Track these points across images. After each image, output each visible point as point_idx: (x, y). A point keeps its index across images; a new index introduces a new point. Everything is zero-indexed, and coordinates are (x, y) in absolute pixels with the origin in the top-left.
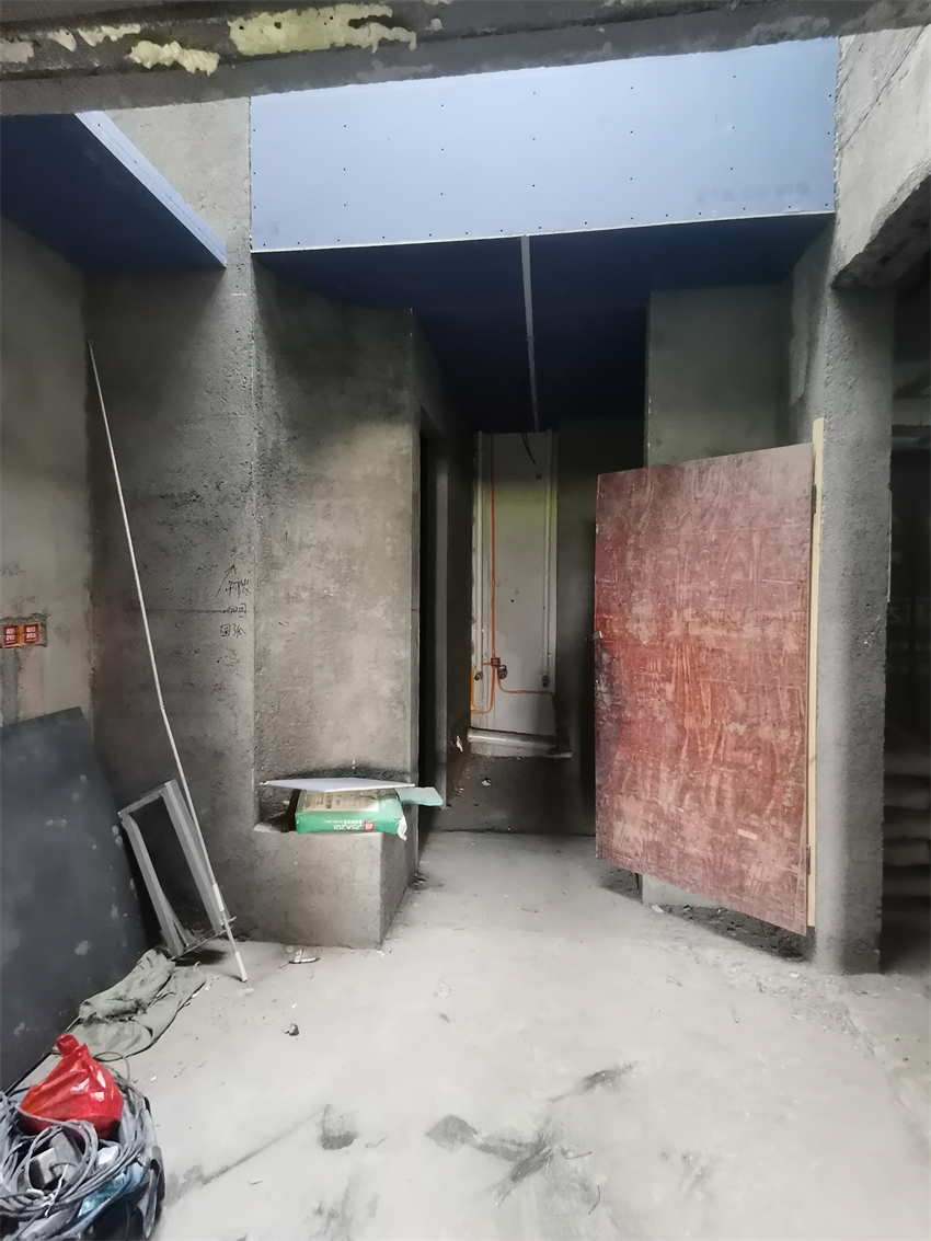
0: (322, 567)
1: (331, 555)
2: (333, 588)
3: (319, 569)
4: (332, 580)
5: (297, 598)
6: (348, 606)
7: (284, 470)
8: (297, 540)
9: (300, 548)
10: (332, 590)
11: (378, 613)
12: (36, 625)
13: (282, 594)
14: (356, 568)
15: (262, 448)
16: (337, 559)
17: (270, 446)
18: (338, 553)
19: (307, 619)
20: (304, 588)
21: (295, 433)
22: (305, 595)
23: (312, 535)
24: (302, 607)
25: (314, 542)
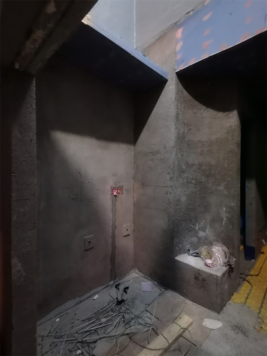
1: (203, 168)
2: (204, 179)
3: (199, 173)
5: (191, 183)
6: (210, 185)
7: (187, 140)
8: (191, 162)
9: (192, 166)
10: (203, 179)
11: (221, 188)
12: (120, 189)
13: (185, 181)
14: (213, 172)
15: (178, 134)
16: (205, 169)
17: (181, 133)
18: (206, 167)
19: (194, 189)
20: (193, 179)
21: (190, 128)
22: (193, 181)
23: (196, 161)
24: (192, 185)
25: (197, 163)
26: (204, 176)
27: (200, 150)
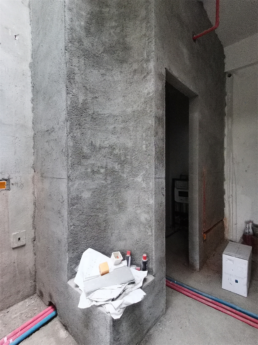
0: (111, 157)
1: (116, 151)
2: (117, 167)
3: (110, 158)
4: (117, 164)
5: (98, 172)
6: (125, 176)
8: (98, 145)
9: (100, 149)
11: (139, 179)
13: (89, 170)
14: (129, 157)
15: (75, 102)
16: (119, 153)
18: (120, 150)
19: (103, 182)
20: (102, 167)
21: (97, 95)
22: (102, 171)
23: (106, 142)
24: (100, 176)
25: (108, 146)
26: (117, 163)
27: (111, 127)
